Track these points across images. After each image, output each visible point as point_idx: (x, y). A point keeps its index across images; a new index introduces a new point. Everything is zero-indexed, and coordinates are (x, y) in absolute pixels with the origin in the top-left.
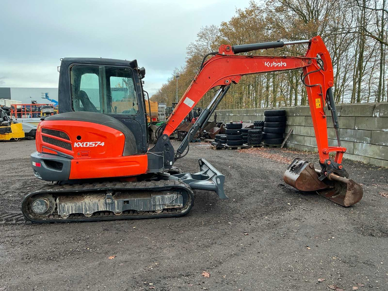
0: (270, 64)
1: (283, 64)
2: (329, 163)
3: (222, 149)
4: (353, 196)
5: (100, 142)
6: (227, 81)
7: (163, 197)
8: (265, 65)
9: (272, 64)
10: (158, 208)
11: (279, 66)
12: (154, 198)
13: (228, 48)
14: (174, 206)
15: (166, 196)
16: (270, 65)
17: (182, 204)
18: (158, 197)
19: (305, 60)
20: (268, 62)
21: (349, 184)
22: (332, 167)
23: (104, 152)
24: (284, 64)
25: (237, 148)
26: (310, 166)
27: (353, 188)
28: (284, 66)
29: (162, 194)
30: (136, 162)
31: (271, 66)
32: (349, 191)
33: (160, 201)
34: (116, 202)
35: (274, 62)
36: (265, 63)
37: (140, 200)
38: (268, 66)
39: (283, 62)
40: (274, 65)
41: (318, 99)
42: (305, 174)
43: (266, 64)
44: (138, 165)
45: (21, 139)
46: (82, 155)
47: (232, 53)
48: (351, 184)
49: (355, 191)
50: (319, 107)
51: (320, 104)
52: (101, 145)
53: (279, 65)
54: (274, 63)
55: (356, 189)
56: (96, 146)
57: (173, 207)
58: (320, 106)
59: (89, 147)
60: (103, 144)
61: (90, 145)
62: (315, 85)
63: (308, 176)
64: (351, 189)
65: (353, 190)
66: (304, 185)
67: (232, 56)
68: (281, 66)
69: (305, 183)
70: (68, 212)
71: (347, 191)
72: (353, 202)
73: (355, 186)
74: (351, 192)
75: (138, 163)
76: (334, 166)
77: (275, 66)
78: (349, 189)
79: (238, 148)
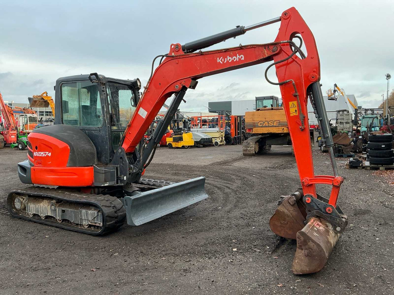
0: (223, 59)
1: (240, 58)
2: (308, 200)
3: (358, 168)
4: (306, 260)
5: (48, 153)
6: (177, 87)
7: (87, 212)
8: (218, 62)
9: (226, 59)
10: (84, 223)
11: (235, 61)
12: (81, 212)
13: (177, 47)
14: (96, 223)
15: (89, 212)
16: (223, 61)
17: (102, 223)
18: (84, 211)
19: (268, 47)
20: (222, 58)
21: (298, 238)
22: (316, 207)
23: (50, 162)
24: (242, 57)
25: (379, 168)
26: (289, 201)
27: (307, 247)
28: (242, 59)
29: (87, 210)
30: (75, 173)
31: (225, 62)
32: (300, 251)
33: (85, 215)
34: (57, 210)
35: (228, 56)
36: (218, 58)
37: (72, 211)
38: (221, 63)
39: (239, 55)
40: (228, 60)
41: (292, 102)
42: (284, 212)
43: (219, 60)
44: (76, 177)
45: (191, 147)
46: (38, 163)
47: (182, 53)
48: (302, 238)
49: (310, 252)
50: (295, 114)
51: (297, 109)
52: (48, 155)
53: (234, 59)
54: (229, 58)
55: (312, 249)
56: (45, 156)
57: (95, 225)
58: (297, 112)
59: (41, 157)
60: (50, 154)
61: (42, 155)
62: (285, 82)
63: (288, 216)
64: (303, 247)
65: (306, 249)
66: (282, 228)
67: (183, 55)
68: (238, 60)
69: (284, 225)
70: (32, 213)
71: (297, 249)
72: (308, 270)
73: (311, 244)
74: (303, 252)
75: (76, 174)
76: (318, 207)
77: (230, 61)
78: (301, 246)
79: (381, 168)
